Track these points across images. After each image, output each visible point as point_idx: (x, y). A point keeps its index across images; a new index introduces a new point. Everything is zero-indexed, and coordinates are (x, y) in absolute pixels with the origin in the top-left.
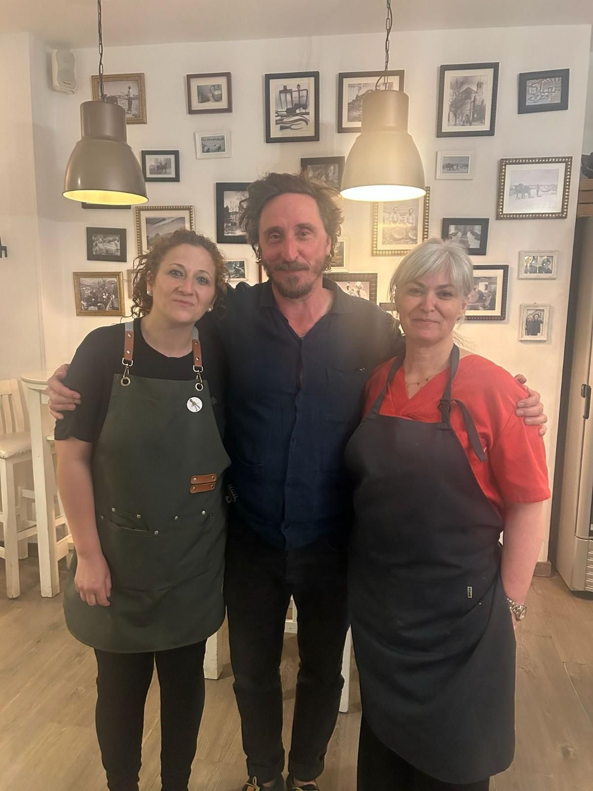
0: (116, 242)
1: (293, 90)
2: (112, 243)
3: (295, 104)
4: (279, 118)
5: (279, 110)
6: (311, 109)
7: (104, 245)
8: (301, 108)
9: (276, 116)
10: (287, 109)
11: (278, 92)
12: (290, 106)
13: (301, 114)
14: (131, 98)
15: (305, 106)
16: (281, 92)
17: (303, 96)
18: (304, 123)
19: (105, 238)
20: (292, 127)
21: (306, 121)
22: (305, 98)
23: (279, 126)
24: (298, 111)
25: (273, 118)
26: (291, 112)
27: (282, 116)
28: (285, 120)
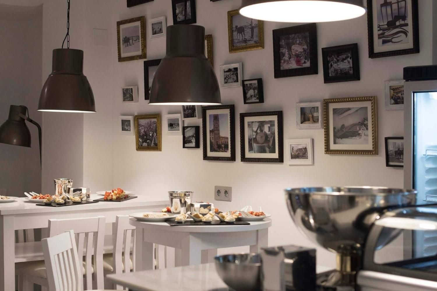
0: (349, 59)
1: (392, 2)
2: (345, 61)
3: (395, 16)
4: (381, 32)
5: (380, 25)
6: (409, 20)
7: (338, 65)
8: (400, 20)
9: (378, 30)
10: (388, 22)
11: (379, 6)
12: (390, 19)
13: (401, 26)
14: (253, 26)
15: (404, 18)
16: (382, 5)
17: (401, 8)
18: (403, 35)
19: (338, 57)
20: (394, 40)
21: (405, 33)
22: (404, 9)
23: (381, 40)
24: (398, 23)
25: (376, 32)
26: (391, 25)
27: (384, 30)
28: (386, 34)
